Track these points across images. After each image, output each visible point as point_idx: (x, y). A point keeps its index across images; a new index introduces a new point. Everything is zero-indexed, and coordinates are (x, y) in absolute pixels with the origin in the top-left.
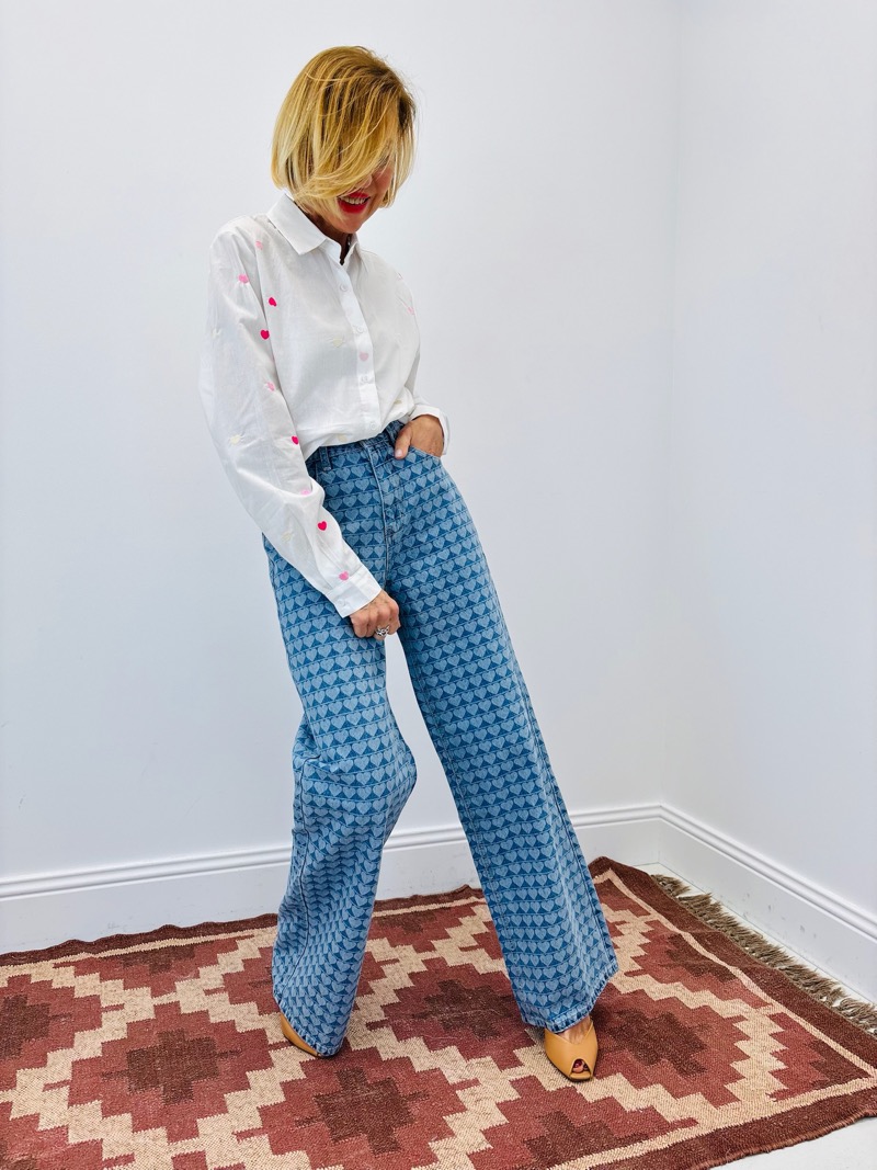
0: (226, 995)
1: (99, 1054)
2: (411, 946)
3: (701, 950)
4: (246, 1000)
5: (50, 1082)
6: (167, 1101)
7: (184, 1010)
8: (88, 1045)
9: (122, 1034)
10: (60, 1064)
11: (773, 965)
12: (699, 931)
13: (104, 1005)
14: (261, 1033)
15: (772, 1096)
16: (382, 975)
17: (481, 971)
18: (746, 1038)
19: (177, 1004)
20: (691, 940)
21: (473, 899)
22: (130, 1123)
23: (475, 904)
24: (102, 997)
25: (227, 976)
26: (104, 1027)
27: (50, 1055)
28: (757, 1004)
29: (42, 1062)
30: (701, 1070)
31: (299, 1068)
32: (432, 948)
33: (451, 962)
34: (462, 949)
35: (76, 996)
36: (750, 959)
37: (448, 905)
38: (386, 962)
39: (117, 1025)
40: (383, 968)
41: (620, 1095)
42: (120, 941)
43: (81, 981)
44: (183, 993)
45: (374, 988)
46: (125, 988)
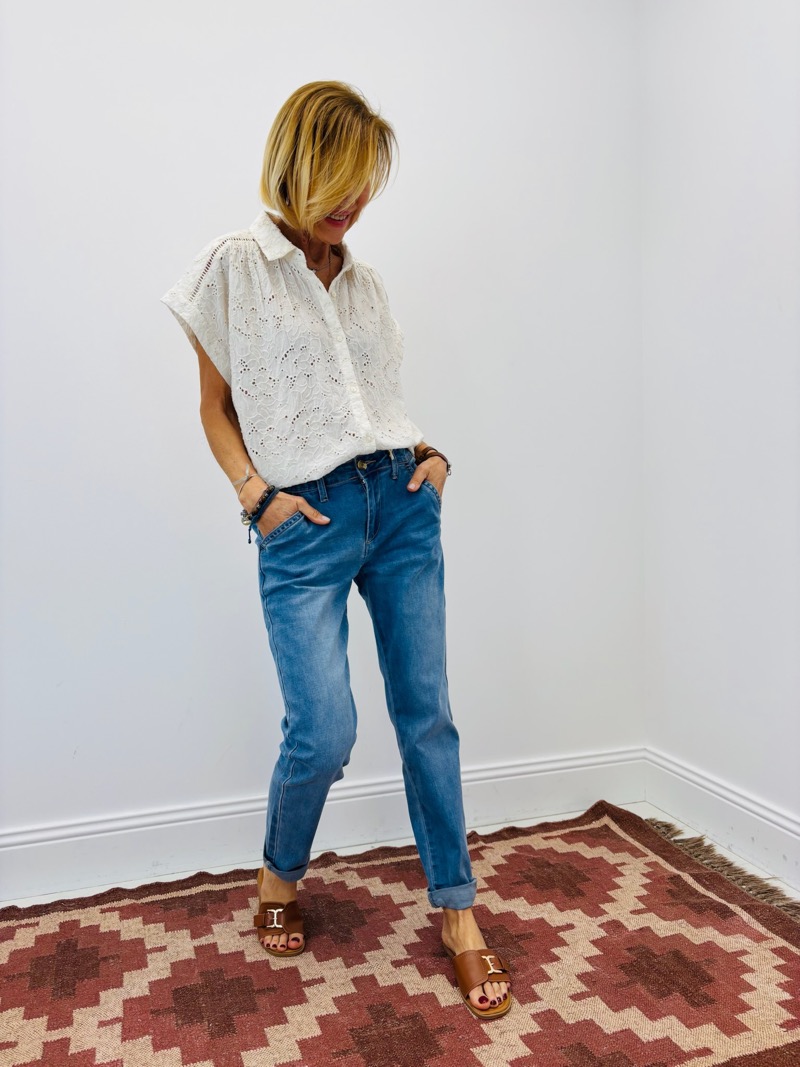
1: (147, 992)
3: (701, 889)
5: (103, 1019)
6: (212, 1034)
7: (222, 951)
8: (137, 984)
9: (166, 974)
10: (112, 1002)
11: (771, 902)
12: (696, 871)
13: (148, 947)
14: (293, 971)
15: (782, 1026)
16: (401, 916)
17: (495, 912)
18: (750, 970)
19: (214, 946)
20: (690, 881)
21: (481, 844)
22: (180, 1056)
23: (482, 848)
24: (146, 941)
26: (150, 967)
27: (103, 995)
28: (759, 938)
29: (95, 1001)
30: (712, 1001)
31: (332, 1003)
35: (122, 939)
36: (747, 896)
38: (404, 905)
39: (161, 965)
40: (402, 909)
41: (636, 1027)
42: (159, 888)
43: (126, 925)
44: (220, 934)
45: (395, 928)
46: (167, 931)
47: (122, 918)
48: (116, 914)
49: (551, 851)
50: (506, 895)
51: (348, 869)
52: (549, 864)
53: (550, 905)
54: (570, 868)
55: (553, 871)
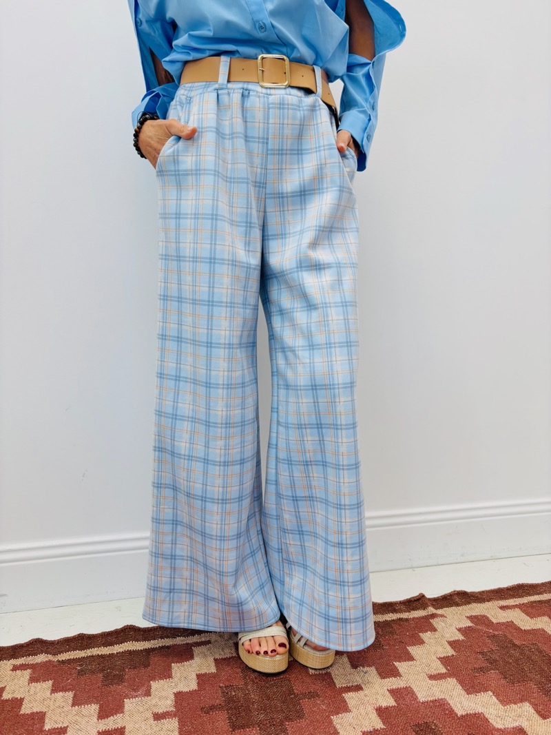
0: (174, 723)
2: (373, 669)
13: (47, 727)
16: (343, 708)
17: (460, 712)
21: (431, 610)
23: (433, 616)
25: (179, 696)
32: (395, 673)
33: (422, 696)
34: (432, 677)
35: (23, 712)
37: (405, 615)
38: (349, 689)
40: (348, 696)
42: (83, 641)
43: (32, 692)
44: (131, 715)
45: (338, 727)
46: (73, 705)
47: (33, 680)
48: (29, 671)
49: (510, 625)
50: (472, 687)
52: (515, 645)
53: (527, 708)
54: (541, 652)
55: (521, 654)
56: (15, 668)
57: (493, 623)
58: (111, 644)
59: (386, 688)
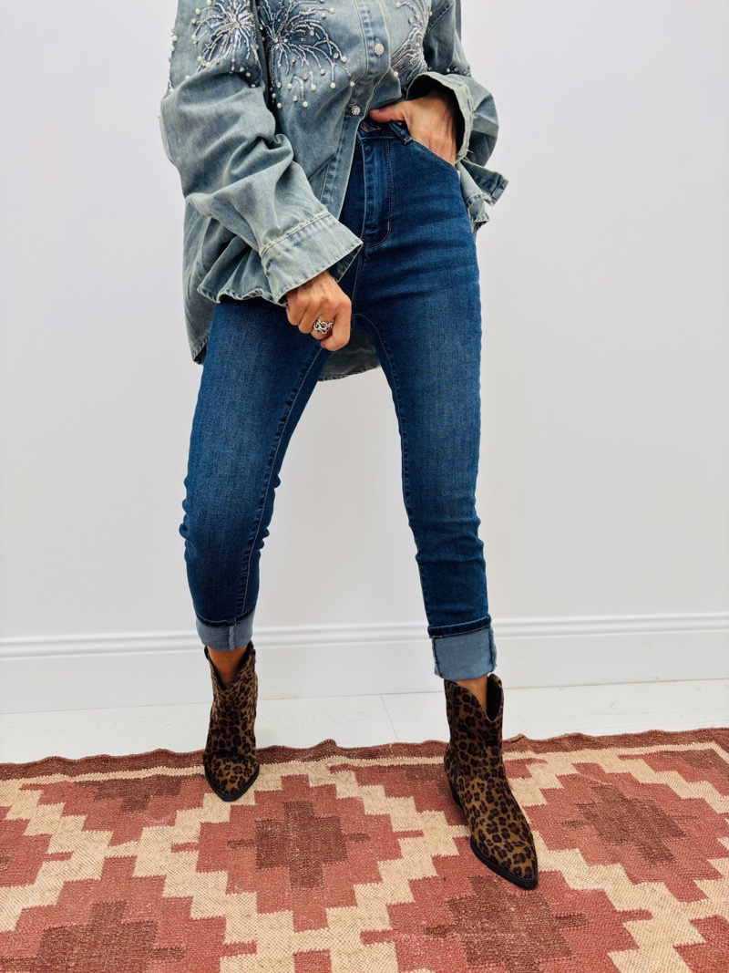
0: (193, 856)
1: (12, 929)
2: (441, 813)
4: (216, 868)
7: (139, 872)
8: (6, 910)
9: (51, 899)
13: (50, 851)
14: (218, 924)
16: (395, 853)
19: (133, 859)
21: (530, 754)
23: (531, 761)
24: (53, 839)
25: (206, 827)
26: (37, 883)
35: (26, 833)
38: (406, 834)
39: (52, 883)
40: (401, 841)
42: (104, 763)
43: (41, 813)
44: (147, 844)
45: (383, 873)
46: (85, 828)
47: (43, 801)
48: (40, 792)
49: (627, 777)
50: (554, 841)
51: (345, 767)
52: (624, 799)
53: (618, 869)
54: (655, 810)
55: (629, 811)
56: (24, 788)
57: (604, 772)
58: (139, 768)
59: (450, 836)
